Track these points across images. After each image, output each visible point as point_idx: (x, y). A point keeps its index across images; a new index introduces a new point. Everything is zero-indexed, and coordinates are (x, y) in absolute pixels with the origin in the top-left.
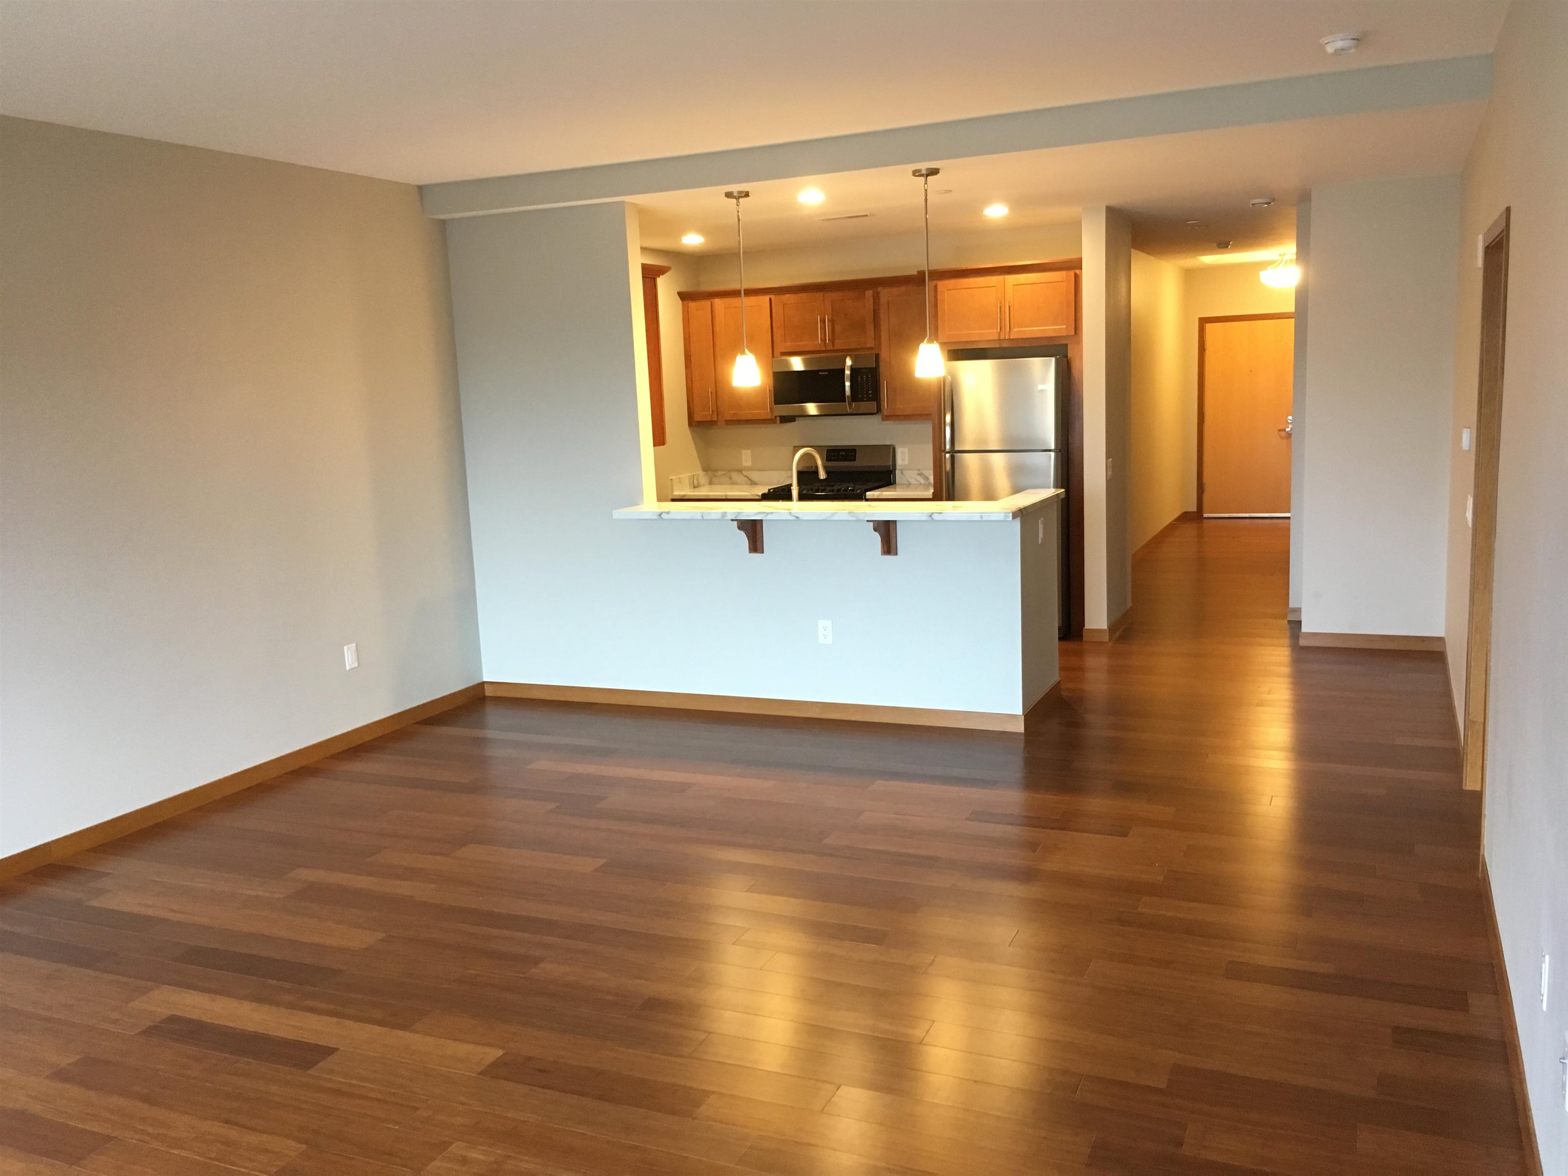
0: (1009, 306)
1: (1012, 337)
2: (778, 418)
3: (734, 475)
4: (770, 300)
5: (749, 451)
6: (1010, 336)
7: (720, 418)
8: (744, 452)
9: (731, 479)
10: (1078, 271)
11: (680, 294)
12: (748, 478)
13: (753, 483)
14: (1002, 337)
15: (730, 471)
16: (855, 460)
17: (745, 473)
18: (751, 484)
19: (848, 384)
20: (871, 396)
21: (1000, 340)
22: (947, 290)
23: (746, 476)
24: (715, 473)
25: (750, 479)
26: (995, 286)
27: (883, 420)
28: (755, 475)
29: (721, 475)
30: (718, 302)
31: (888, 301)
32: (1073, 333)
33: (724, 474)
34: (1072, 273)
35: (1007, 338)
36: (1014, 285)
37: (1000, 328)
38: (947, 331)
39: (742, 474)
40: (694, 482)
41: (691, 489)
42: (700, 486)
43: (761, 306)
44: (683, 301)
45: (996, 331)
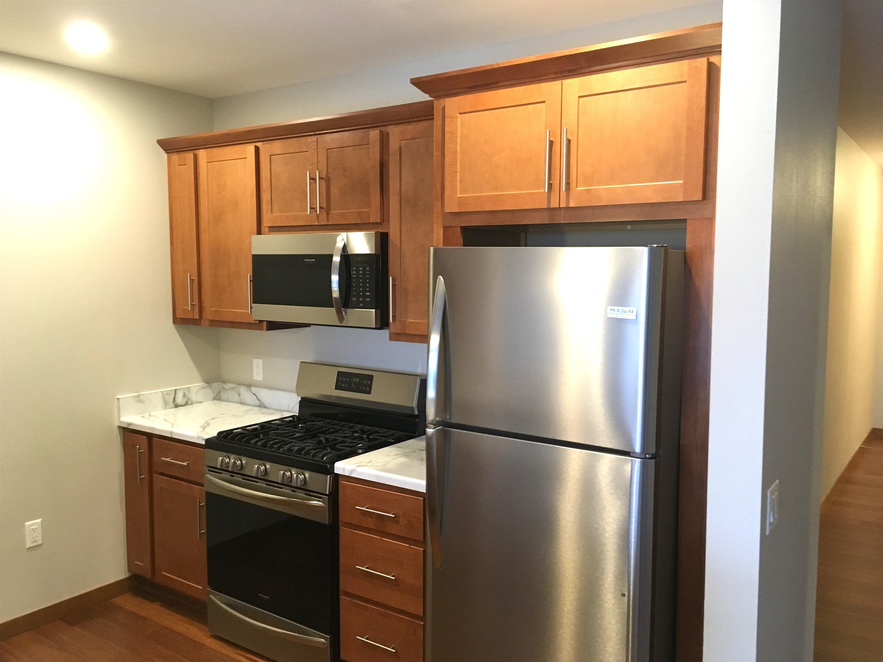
0: (569, 141)
1: (572, 205)
2: (265, 323)
3: (243, 390)
4: (257, 149)
5: (260, 361)
6: (568, 201)
7: (204, 315)
8: (255, 361)
9: (239, 395)
10: (713, 59)
11: (162, 143)
12: (257, 397)
13: (262, 406)
14: (554, 204)
15: (239, 384)
16: (369, 392)
17: (254, 389)
18: (259, 406)
19: (335, 278)
20: (368, 300)
21: (550, 210)
22: (460, 114)
23: (254, 394)
24: (224, 385)
25: (259, 400)
26: (544, 102)
27: (391, 339)
28: (265, 395)
29: (230, 389)
30: (202, 154)
31: (400, 148)
32: (698, 196)
33: (233, 388)
34: (702, 63)
35: (563, 205)
36: (580, 97)
37: (550, 185)
38: (458, 192)
39: (251, 390)
40: (176, 400)
41: (165, 409)
42: (192, 404)
43: (246, 158)
44: (167, 153)
45: (543, 191)
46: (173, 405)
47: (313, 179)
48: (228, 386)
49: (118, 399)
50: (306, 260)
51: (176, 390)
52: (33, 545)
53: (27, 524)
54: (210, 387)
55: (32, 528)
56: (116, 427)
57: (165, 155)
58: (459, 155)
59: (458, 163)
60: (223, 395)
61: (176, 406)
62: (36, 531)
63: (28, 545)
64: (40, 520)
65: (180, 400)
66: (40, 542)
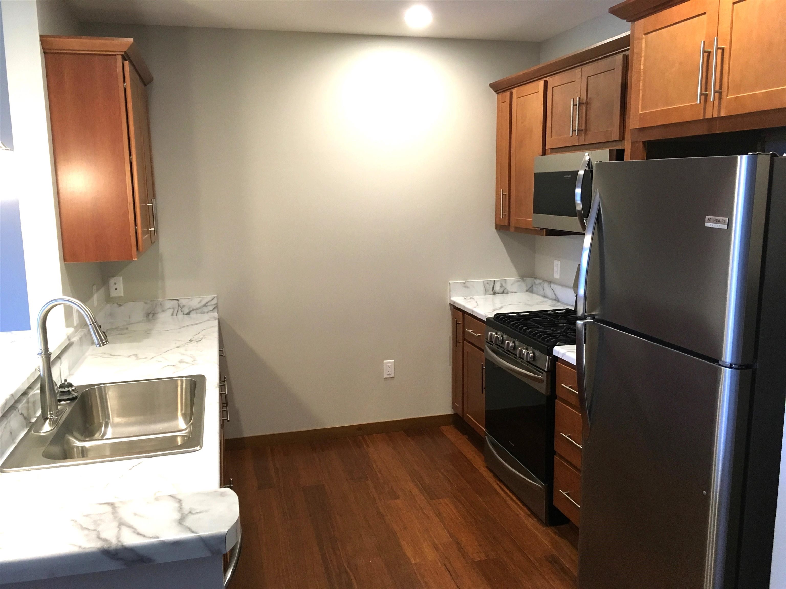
0: (723, 50)
3: (546, 285)
4: (546, 83)
5: (559, 263)
7: (511, 223)
8: (556, 262)
9: (543, 289)
12: (554, 291)
13: (557, 300)
15: (544, 281)
17: (552, 285)
18: (555, 300)
19: (578, 191)
22: (645, 34)
24: (535, 281)
26: (705, 13)
28: (560, 291)
29: (538, 284)
30: (515, 91)
33: (540, 283)
36: (734, 3)
38: (640, 109)
39: (551, 287)
40: (494, 288)
41: (486, 295)
42: (507, 293)
43: (539, 92)
44: (498, 93)
45: (696, 103)
46: (492, 293)
47: (575, 105)
48: (538, 281)
49: (450, 283)
50: (565, 176)
51: (495, 281)
52: (388, 376)
53: (384, 361)
54: (524, 281)
55: (388, 365)
56: (449, 304)
57: (495, 95)
58: (642, 73)
59: (641, 82)
60: (535, 289)
61: (495, 293)
62: (390, 367)
63: (385, 376)
64: (393, 361)
65: (498, 288)
66: (392, 376)
